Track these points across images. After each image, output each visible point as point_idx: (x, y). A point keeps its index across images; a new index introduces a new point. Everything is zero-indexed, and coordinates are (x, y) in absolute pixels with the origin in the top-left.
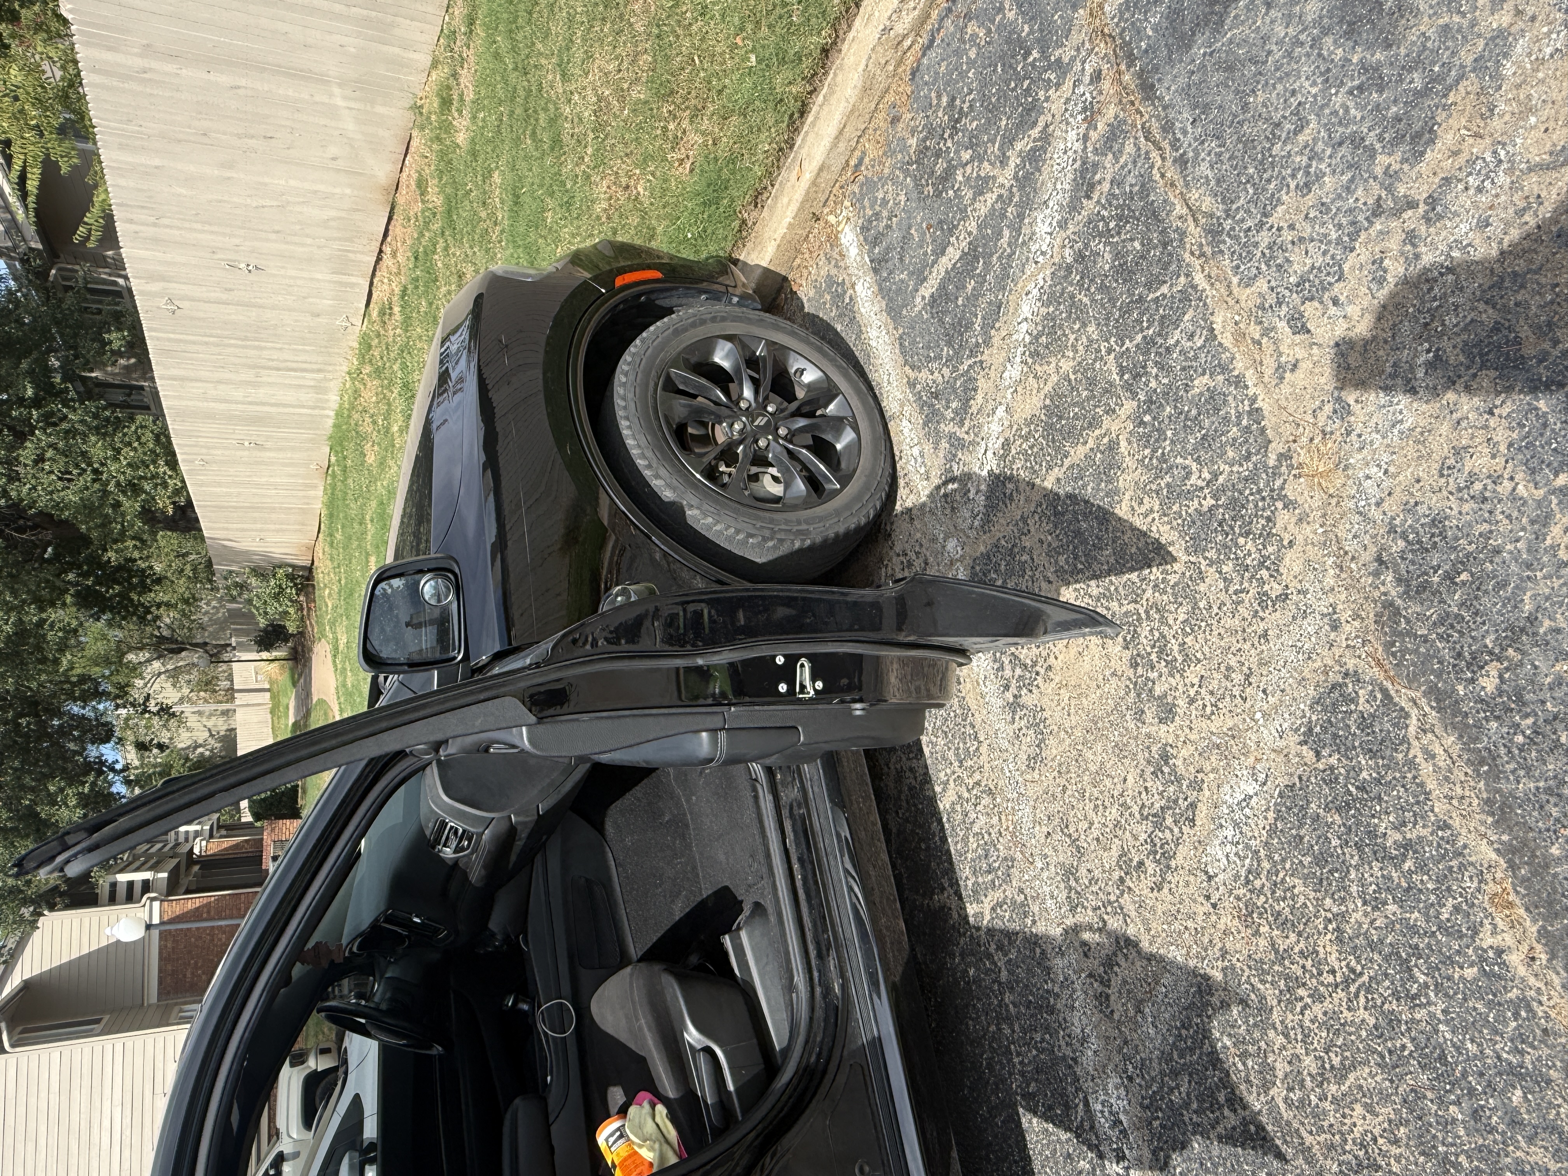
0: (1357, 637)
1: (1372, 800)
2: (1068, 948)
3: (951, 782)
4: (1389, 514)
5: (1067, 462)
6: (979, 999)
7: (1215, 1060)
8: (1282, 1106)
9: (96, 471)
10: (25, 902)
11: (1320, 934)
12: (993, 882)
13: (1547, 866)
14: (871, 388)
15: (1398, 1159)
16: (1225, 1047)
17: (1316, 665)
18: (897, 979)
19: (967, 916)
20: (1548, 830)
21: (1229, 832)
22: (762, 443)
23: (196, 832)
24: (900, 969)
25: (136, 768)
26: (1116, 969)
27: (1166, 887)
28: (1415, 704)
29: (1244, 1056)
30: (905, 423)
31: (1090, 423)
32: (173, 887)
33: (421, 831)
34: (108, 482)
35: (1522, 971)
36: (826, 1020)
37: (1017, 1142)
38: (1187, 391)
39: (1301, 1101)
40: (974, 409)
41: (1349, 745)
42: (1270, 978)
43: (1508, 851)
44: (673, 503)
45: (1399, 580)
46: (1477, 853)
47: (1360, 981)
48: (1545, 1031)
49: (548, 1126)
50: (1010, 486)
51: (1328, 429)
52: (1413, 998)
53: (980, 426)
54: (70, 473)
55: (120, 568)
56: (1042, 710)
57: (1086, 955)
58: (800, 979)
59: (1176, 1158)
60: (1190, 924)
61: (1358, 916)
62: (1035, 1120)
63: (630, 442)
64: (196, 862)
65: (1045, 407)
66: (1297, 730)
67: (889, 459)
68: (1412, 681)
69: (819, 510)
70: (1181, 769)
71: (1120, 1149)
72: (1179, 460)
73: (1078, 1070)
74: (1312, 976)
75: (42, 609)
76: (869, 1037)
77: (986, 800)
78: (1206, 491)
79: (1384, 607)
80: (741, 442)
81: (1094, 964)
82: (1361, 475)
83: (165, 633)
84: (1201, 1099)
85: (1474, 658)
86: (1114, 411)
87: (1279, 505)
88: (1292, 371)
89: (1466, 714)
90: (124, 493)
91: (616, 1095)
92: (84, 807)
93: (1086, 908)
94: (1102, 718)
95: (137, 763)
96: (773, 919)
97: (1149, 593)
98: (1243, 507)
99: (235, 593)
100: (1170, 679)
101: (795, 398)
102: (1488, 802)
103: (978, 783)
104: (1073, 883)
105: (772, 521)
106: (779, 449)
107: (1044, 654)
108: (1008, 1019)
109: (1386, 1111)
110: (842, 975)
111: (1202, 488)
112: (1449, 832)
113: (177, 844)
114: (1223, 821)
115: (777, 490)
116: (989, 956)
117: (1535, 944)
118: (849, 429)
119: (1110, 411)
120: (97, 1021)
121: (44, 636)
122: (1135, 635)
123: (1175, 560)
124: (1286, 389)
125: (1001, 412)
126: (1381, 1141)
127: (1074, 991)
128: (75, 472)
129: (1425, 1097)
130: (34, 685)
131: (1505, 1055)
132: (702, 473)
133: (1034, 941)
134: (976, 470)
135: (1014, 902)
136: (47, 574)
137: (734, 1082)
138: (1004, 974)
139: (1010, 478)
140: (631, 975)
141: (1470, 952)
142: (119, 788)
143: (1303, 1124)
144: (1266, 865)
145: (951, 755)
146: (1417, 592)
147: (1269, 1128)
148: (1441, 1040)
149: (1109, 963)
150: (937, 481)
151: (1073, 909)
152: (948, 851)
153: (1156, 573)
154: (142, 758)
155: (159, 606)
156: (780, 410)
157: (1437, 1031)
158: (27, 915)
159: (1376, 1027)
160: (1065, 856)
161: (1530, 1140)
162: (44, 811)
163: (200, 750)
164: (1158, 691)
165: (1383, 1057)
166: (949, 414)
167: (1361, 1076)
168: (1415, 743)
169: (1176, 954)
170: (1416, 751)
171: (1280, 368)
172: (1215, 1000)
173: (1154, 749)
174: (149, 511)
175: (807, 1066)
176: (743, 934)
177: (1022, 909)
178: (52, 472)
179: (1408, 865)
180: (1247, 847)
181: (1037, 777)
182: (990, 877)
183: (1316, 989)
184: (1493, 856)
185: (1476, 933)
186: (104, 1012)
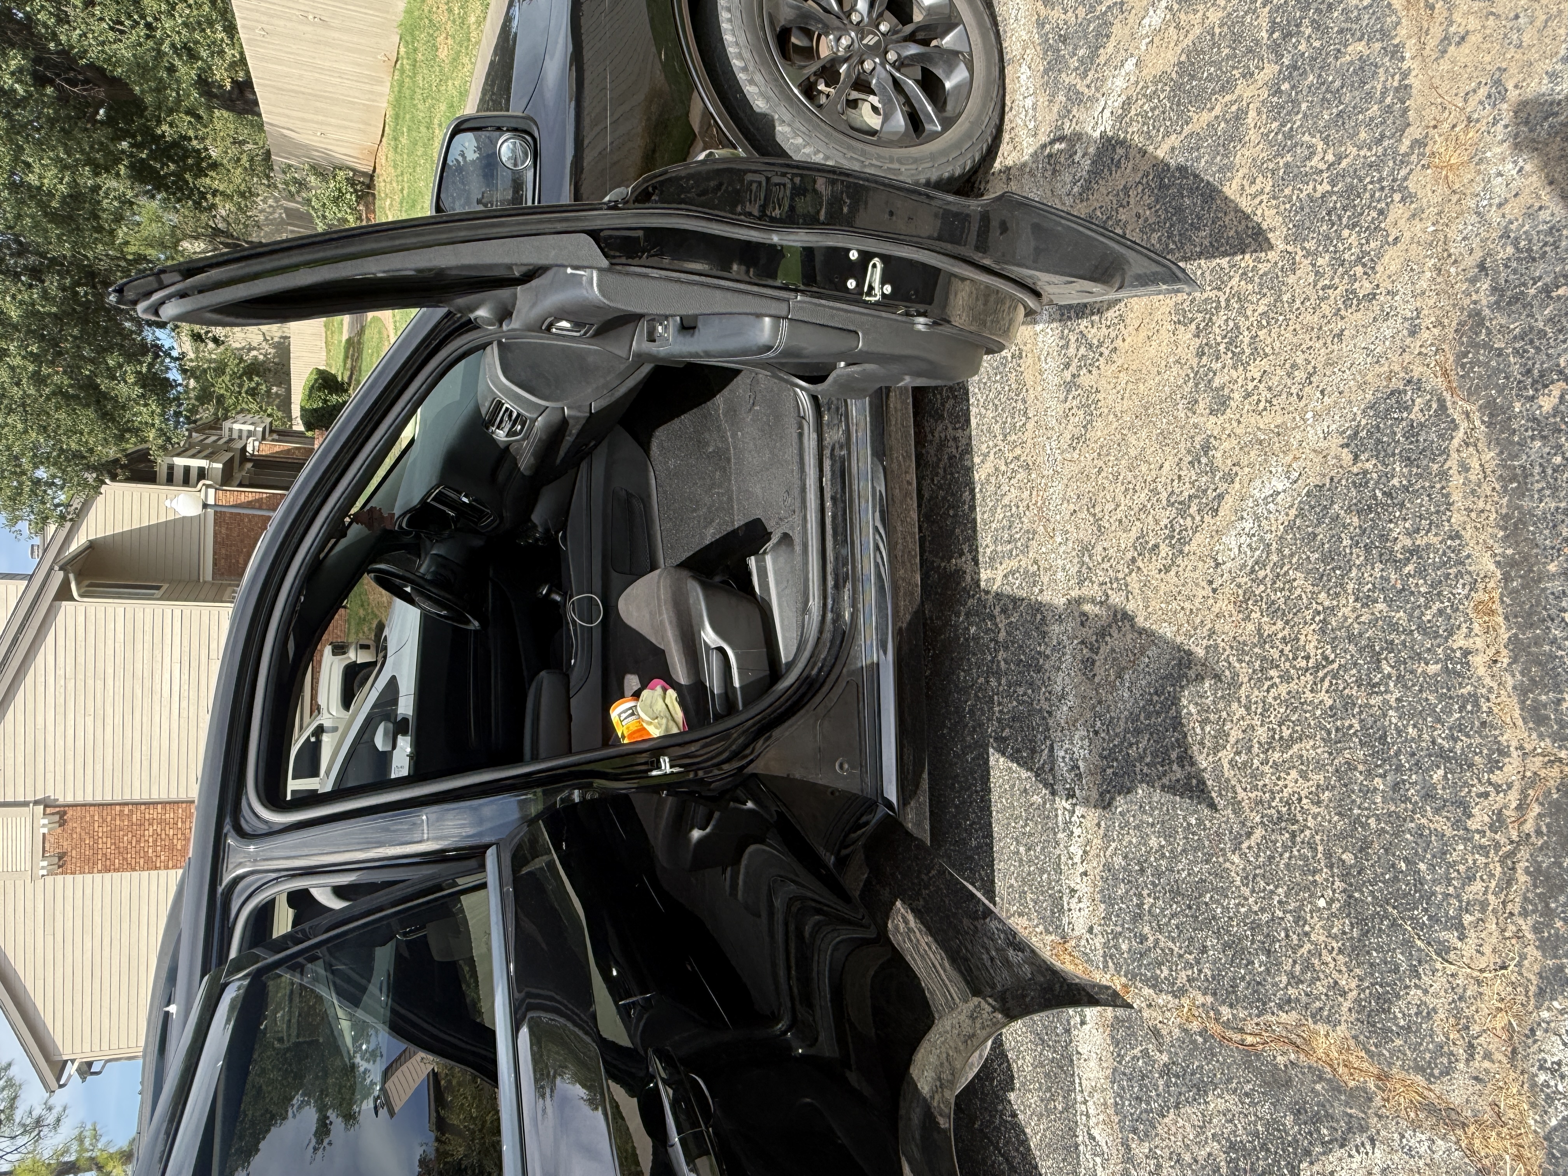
0: (1432, 345)
1: (1395, 505)
2: (1068, 617)
3: (992, 454)
4: (1508, 217)
5: (1187, 130)
6: (974, 654)
7: (1177, 723)
8: (1226, 766)
9: (148, 26)
10: (89, 468)
11: (1306, 623)
12: (1011, 551)
13: (1540, 580)
14: (995, 24)
15: (1315, 817)
16: (1190, 714)
17: (1382, 370)
18: (904, 625)
19: (979, 580)
20: (1553, 548)
21: (1248, 525)
22: (868, 65)
23: (249, 432)
24: (908, 617)
25: (191, 360)
26: (1108, 638)
27: (1174, 569)
28: (1468, 416)
29: (1204, 722)
30: (1024, 68)
31: (1223, 87)
32: (227, 478)
33: (477, 410)
34: (161, 42)
35: (1481, 671)
36: (832, 642)
37: (982, 776)
38: (1337, 58)
39: (1245, 764)
40: (1102, 60)
41: (1389, 452)
42: (1247, 658)
43: (1508, 566)
44: (765, 115)
45: (1494, 289)
46: (1477, 564)
47: (1330, 667)
48: (1483, 724)
49: (569, 699)
50: (1120, 151)
51: (1476, 116)
52: (1374, 686)
53: (1104, 80)
54: (122, 24)
55: (175, 144)
56: (1098, 391)
57: (1082, 624)
58: (814, 604)
59: (1120, 800)
60: (1187, 605)
61: (1346, 611)
62: (1002, 760)
63: (728, 38)
64: (250, 460)
65: (1180, 63)
66: (1344, 432)
67: (998, 107)
68: (1471, 394)
69: (915, 151)
70: (1218, 462)
71: (1073, 789)
72: (1307, 138)
73: (1051, 722)
74: (1287, 659)
75: (97, 174)
76: (869, 661)
77: (1022, 475)
78: (1325, 175)
79: (1469, 316)
80: (846, 60)
81: (1088, 633)
82: (1493, 171)
83: (220, 226)
84: (1155, 755)
85: (1541, 376)
86: (1252, 75)
87: (1397, 197)
88: (1458, 44)
89: (1515, 431)
90: (180, 56)
91: (632, 682)
92: (143, 387)
93: (1093, 582)
94: (1153, 405)
95: (192, 355)
96: (798, 548)
97: (1234, 282)
98: (1359, 196)
99: (293, 189)
100: (1233, 372)
101: (910, 20)
102: (1506, 517)
103: (1017, 458)
104: (1086, 559)
105: (864, 153)
106: (884, 74)
107: (1113, 335)
108: (998, 674)
109: (1318, 778)
110: (854, 605)
111: (1322, 171)
112: (1458, 542)
113: (231, 440)
114: (1245, 514)
115: (874, 121)
116: (992, 617)
117: (1502, 649)
118: (962, 66)
119: (1248, 75)
120: (158, 588)
121: (99, 202)
122: (1210, 322)
123: (1271, 247)
124: (1445, 65)
125: (1130, 65)
126: (1304, 801)
127: (1064, 654)
128: (127, 23)
129: (1356, 769)
130: (90, 254)
131: (1440, 741)
132: (799, 86)
133: (1037, 608)
134: (1089, 130)
135: (1026, 572)
136: (100, 135)
137: (740, 679)
138: (1002, 636)
139: (1122, 143)
140: (660, 576)
141: (1440, 651)
142: (174, 375)
143: (1240, 782)
144: (1274, 558)
145: (997, 428)
146: (1509, 304)
147: (1209, 783)
148: (1387, 723)
149: (1103, 633)
150: (1043, 139)
151: (1080, 583)
152: (974, 520)
153: (1247, 260)
154: (197, 351)
155: (215, 193)
156: (893, 31)
157: (1385, 715)
158: (91, 481)
159: (1331, 708)
160: (1086, 533)
161: (1437, 811)
162: (104, 384)
163: (254, 353)
164: (1216, 383)
165: (1329, 733)
166: (1074, 63)
167: (1306, 748)
168: (1454, 455)
169: (1167, 631)
170: (1453, 463)
171: (1446, 39)
172: (1192, 674)
173: (1198, 439)
174: (206, 81)
175: (807, 677)
176: (768, 559)
177: (1033, 579)
178: (102, 19)
179: (1410, 568)
180: (1262, 539)
181: (1076, 456)
182: (1009, 547)
183: (1288, 671)
184: (1492, 567)
185: (1451, 634)
186: (163, 581)
